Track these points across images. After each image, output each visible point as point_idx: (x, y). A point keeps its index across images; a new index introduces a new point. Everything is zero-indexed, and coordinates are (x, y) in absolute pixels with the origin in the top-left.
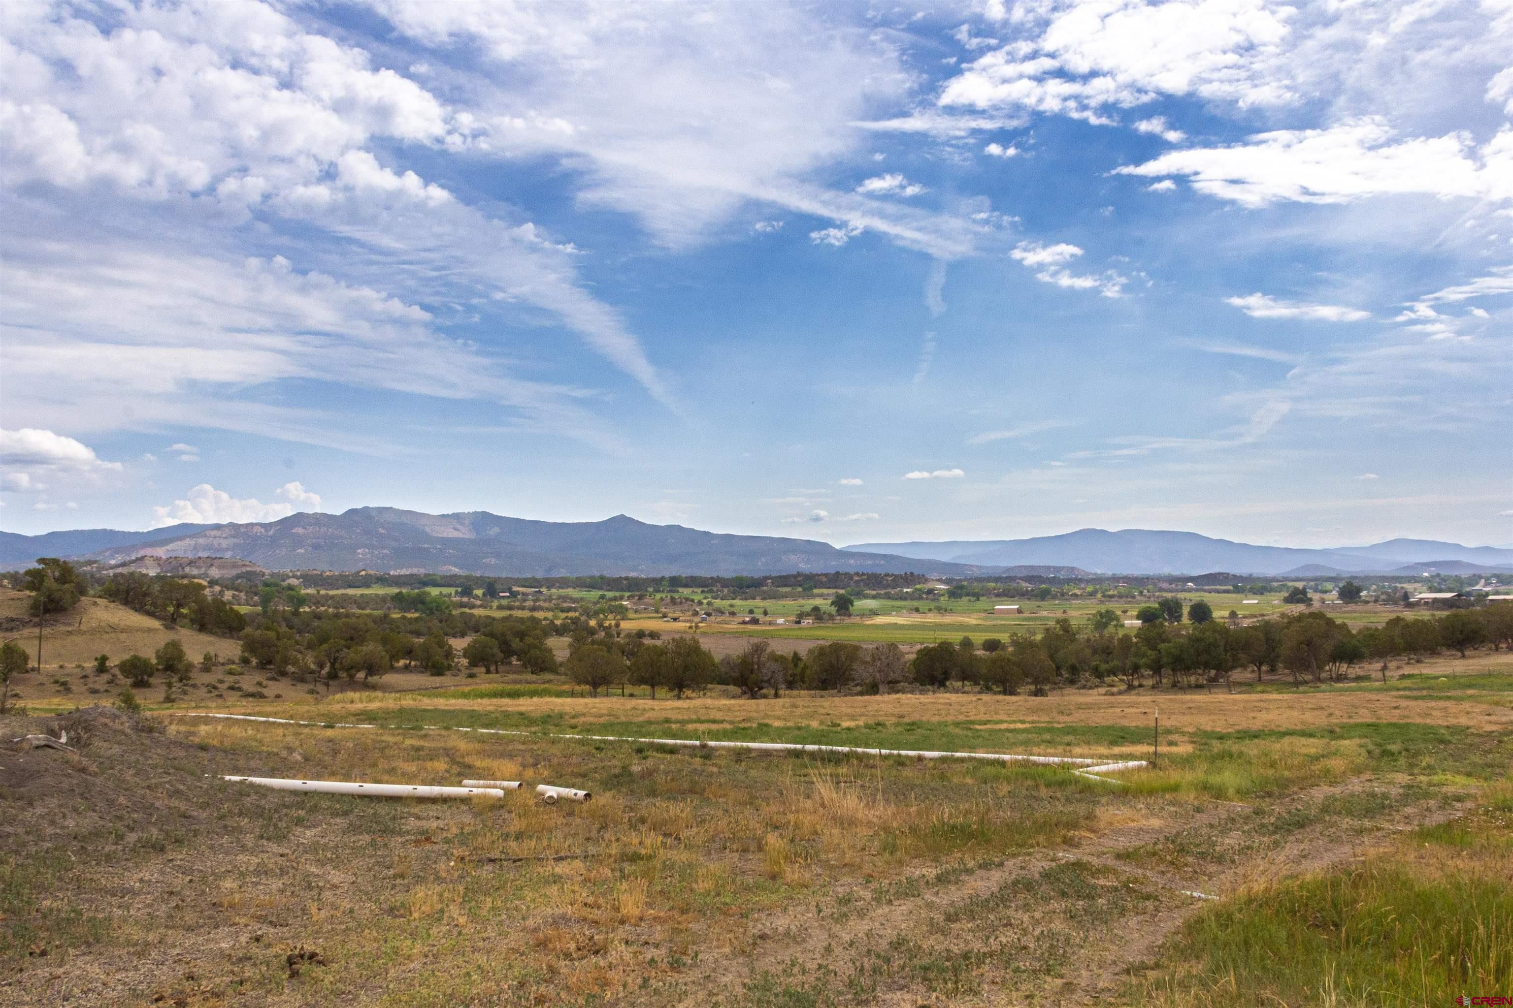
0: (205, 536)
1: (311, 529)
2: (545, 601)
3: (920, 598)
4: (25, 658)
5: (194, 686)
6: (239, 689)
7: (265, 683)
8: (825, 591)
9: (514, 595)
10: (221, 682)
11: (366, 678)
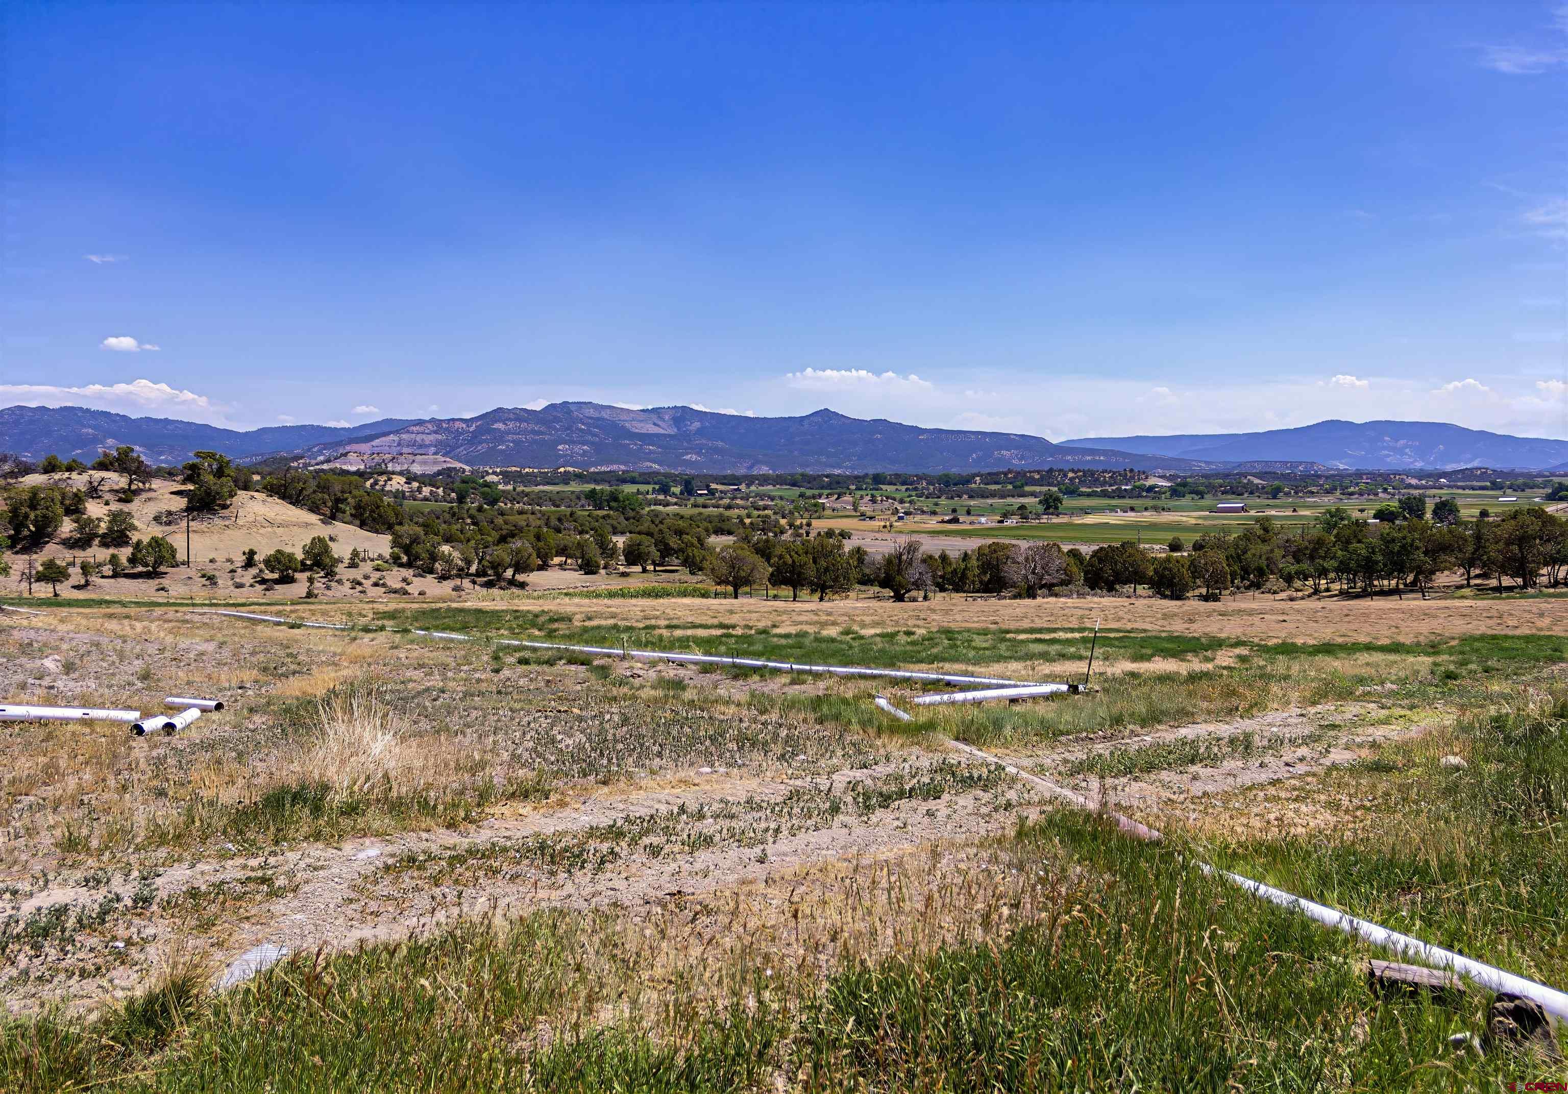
0: (408, 432)
1: (511, 425)
2: (742, 499)
3: (1139, 496)
4: (173, 552)
5: (339, 582)
6: (384, 585)
7: (410, 578)
8: (1037, 489)
9: (712, 492)
10: (367, 577)
11: (514, 575)
